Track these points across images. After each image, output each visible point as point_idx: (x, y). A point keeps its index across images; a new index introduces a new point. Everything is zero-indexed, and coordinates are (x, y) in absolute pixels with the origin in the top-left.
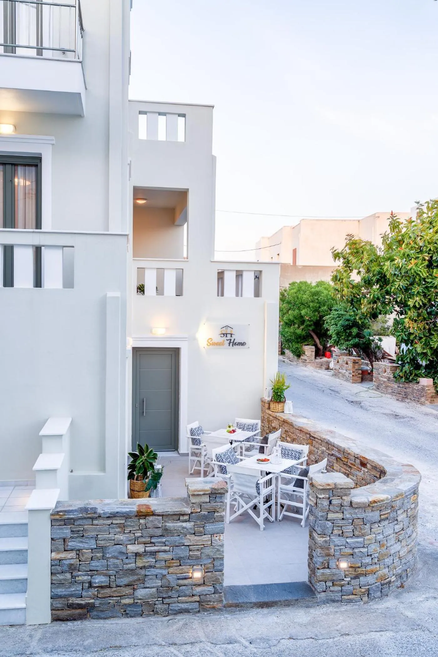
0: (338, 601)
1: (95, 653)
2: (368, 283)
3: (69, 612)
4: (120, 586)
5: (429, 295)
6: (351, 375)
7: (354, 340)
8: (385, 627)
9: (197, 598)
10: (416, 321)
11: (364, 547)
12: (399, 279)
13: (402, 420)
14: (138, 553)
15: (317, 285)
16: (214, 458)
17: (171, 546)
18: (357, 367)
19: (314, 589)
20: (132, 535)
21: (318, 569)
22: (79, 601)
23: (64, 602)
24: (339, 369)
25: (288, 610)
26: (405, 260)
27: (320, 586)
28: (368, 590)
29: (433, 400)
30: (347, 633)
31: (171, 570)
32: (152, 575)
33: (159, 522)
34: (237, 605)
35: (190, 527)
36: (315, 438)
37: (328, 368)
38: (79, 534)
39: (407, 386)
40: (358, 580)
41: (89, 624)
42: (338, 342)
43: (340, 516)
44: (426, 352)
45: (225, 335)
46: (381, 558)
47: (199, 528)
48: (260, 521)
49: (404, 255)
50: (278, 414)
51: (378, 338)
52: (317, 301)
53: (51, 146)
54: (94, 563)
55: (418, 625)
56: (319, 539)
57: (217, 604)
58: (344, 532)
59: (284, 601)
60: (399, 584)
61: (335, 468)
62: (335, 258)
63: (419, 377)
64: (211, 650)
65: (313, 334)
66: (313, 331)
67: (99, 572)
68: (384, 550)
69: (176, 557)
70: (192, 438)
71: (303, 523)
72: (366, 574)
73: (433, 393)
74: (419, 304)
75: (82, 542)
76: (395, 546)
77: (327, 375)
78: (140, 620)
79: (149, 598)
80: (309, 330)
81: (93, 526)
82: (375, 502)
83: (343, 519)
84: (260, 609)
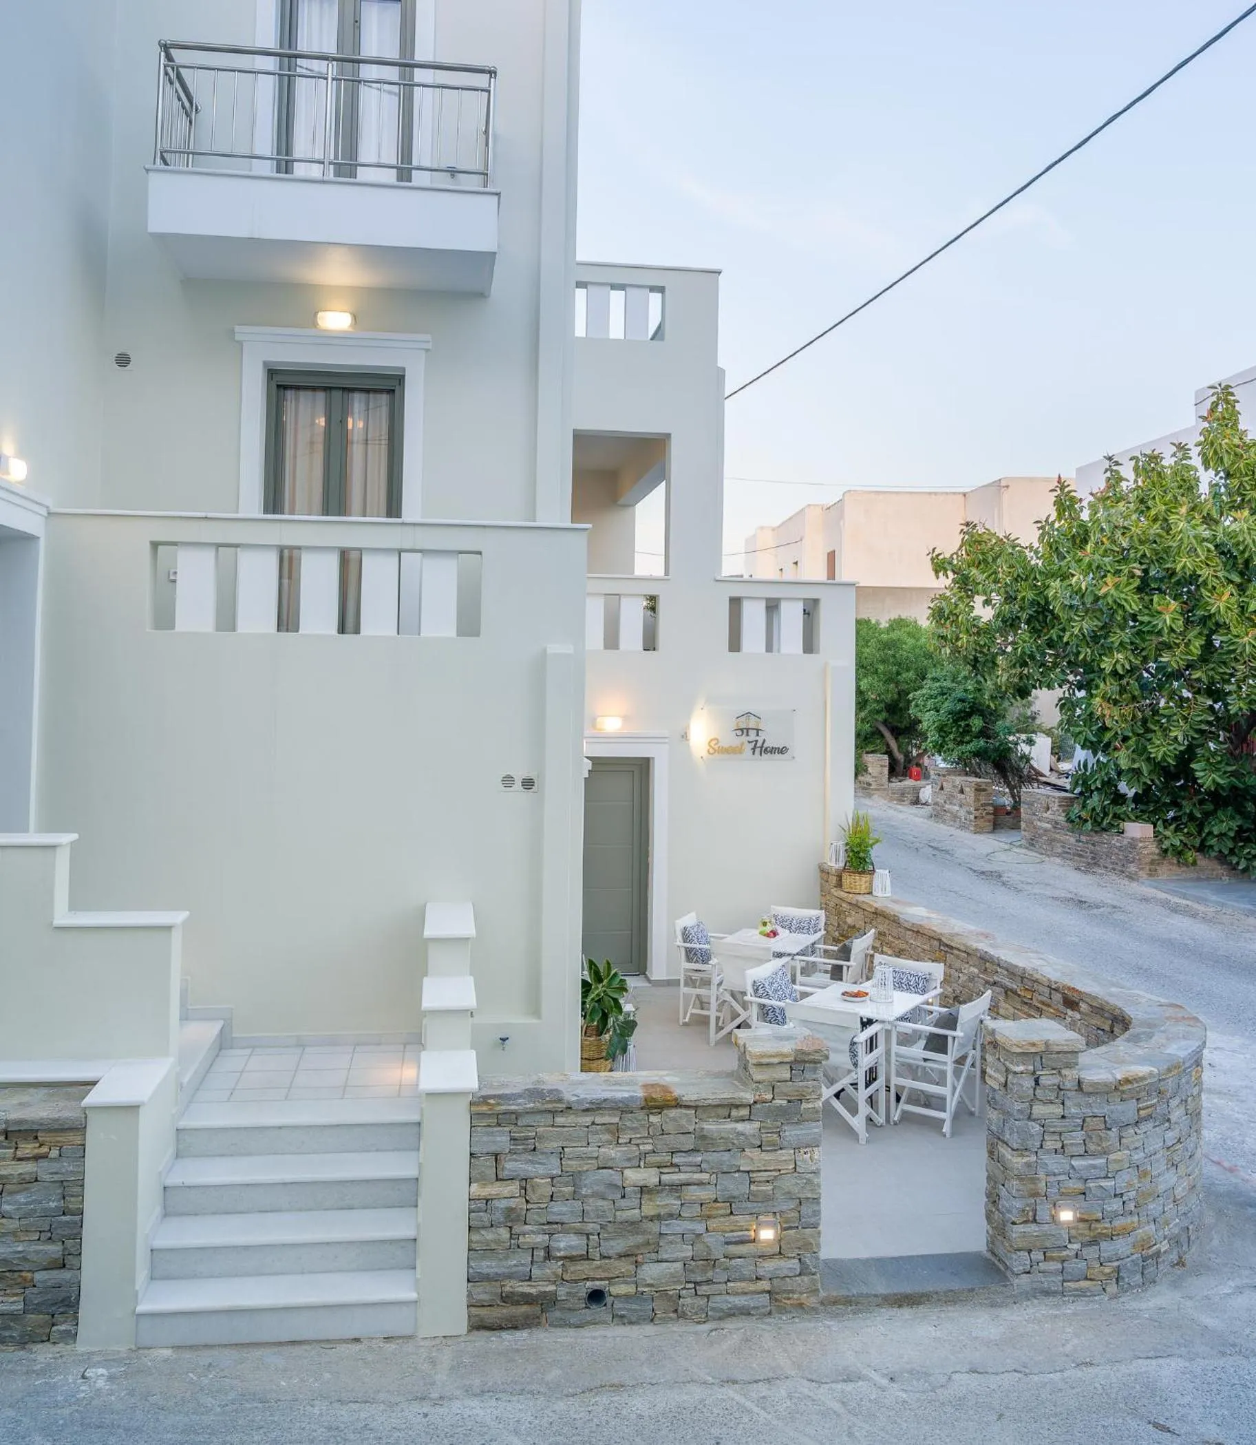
0: (1054, 1294)
1: (571, 1398)
2: (1010, 623)
3: (505, 1311)
4: (609, 1258)
5: (1143, 649)
6: (972, 817)
7: (975, 742)
8: (1164, 1348)
9: (765, 1285)
10: (1116, 702)
11: (1106, 1177)
12: (1079, 616)
13: (1095, 911)
14: (646, 1187)
15: (891, 626)
16: (750, 990)
17: (714, 1173)
18: (983, 800)
19: (1003, 1269)
20: (635, 1148)
21: (1014, 1223)
22: (525, 1288)
23: (493, 1290)
24: (945, 802)
25: (953, 1312)
26: (1091, 575)
27: (1019, 1261)
28: (1118, 1269)
29: (1156, 870)
30: (1088, 1360)
31: (713, 1224)
32: (674, 1234)
33: (689, 1121)
34: (848, 1301)
35: (751, 1132)
36: (952, 948)
37: (916, 802)
38: (527, 1145)
39: (1096, 838)
40: (1097, 1248)
41: (547, 1338)
42: (942, 746)
43: (1058, 1110)
44: (1139, 769)
45: (745, 731)
46: (1141, 1202)
47: (769, 1135)
48: (858, 1123)
49: (1090, 565)
50: (860, 898)
51: (1025, 738)
52: (891, 660)
53: (423, 352)
54: (556, 1207)
55: (1234, 1345)
56: (1015, 1160)
57: (808, 1297)
58: (1067, 1144)
59: (945, 1292)
60: (1174, 1257)
61: (1002, 1011)
62: (937, 572)
63: (1124, 820)
64: (811, 1394)
65: (883, 729)
66: (885, 722)
67: (568, 1225)
68: (1146, 1186)
69: (723, 1195)
70: (686, 948)
71: (946, 1128)
72: (1112, 1235)
73: (1155, 854)
74: (1123, 666)
75: (532, 1162)
76: (1167, 1176)
77: (917, 816)
78: (649, 1329)
79: (667, 1284)
80: (876, 720)
81: (554, 1129)
82: (1127, 1081)
83: (1063, 1117)
84: (895, 1309)
